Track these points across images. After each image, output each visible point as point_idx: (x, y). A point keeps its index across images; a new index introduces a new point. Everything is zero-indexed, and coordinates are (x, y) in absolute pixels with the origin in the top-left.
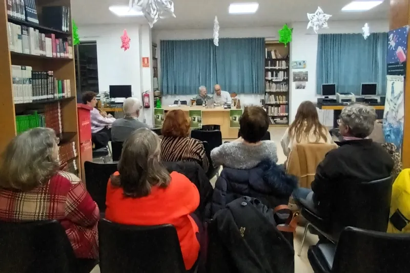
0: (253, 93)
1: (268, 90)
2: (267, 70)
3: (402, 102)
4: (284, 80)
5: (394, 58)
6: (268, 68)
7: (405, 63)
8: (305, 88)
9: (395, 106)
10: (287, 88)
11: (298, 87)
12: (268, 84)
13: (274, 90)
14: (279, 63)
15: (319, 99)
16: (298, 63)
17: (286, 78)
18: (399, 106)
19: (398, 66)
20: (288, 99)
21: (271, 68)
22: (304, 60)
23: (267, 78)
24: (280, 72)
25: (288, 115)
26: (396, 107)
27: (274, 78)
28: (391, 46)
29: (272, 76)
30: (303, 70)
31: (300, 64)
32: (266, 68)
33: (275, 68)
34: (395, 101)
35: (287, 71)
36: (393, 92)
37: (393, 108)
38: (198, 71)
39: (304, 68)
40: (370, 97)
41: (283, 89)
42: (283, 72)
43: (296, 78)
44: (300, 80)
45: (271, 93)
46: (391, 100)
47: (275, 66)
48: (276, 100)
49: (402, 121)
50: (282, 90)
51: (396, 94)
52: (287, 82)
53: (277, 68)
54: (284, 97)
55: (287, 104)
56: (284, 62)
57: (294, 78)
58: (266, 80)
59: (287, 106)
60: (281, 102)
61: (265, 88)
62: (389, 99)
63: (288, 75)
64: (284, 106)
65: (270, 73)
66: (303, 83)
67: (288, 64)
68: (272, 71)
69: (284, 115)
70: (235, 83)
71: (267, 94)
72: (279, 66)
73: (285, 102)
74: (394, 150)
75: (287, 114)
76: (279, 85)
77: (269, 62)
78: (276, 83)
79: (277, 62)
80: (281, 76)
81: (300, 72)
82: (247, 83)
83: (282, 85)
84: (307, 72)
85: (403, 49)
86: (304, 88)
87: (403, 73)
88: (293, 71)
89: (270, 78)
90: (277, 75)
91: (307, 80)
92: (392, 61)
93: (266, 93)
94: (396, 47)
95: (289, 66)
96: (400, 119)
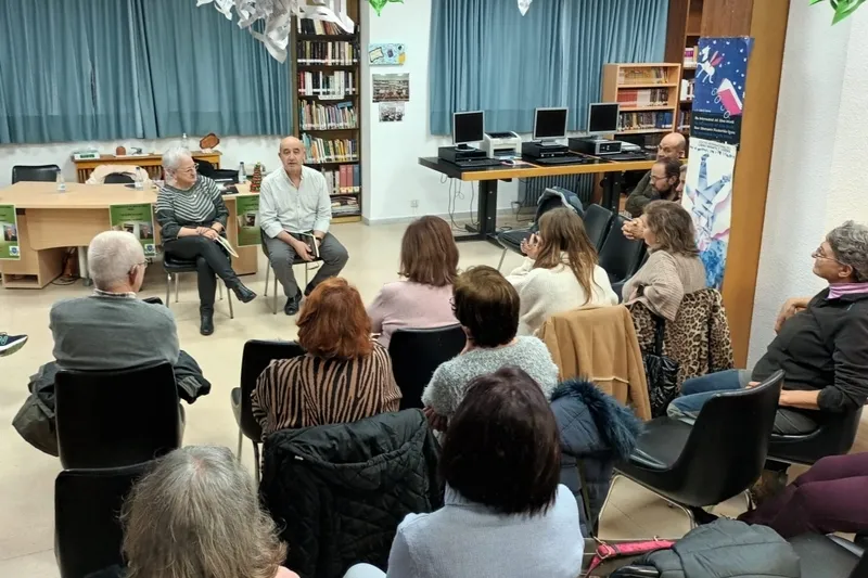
0: (264, 132)
1: (306, 126)
2: (302, 69)
3: (726, 200)
4: (348, 98)
5: (712, 102)
6: (304, 61)
7: (737, 118)
8: (403, 118)
9: (707, 206)
10: (355, 118)
11: (385, 118)
12: (305, 108)
13: (322, 125)
14: (333, 47)
15: (441, 150)
16: (385, 52)
17: (351, 90)
18: (720, 206)
19: (721, 121)
20: (357, 148)
21: (312, 61)
22: (400, 42)
23: (301, 90)
24: (336, 73)
25: (361, 189)
26: (712, 208)
27: (321, 90)
28: (705, 73)
29: (316, 85)
30: (399, 71)
31: (391, 54)
32: (299, 61)
33: (323, 61)
34: (709, 194)
35: (353, 71)
36: (703, 175)
37: (703, 210)
38: (88, 68)
39: (401, 64)
40: (553, 141)
41: (346, 121)
42: (342, 73)
43: (382, 91)
44: (390, 98)
45: (314, 134)
46: (698, 192)
47: (323, 58)
48: (328, 153)
49: (725, 239)
50: (341, 124)
51: (712, 179)
52: (353, 100)
53: (329, 61)
54: (349, 143)
55: (357, 162)
56: (347, 46)
57: (376, 92)
58: (301, 97)
59: (356, 168)
60: (341, 158)
61: (300, 121)
62: (693, 190)
63: (357, 83)
64: (350, 168)
65: (308, 77)
66: (398, 106)
67: (356, 53)
68: (314, 69)
69: (350, 191)
70: (209, 103)
71: (304, 135)
72: (333, 57)
73: (349, 156)
74: (719, 303)
75: (357, 189)
76: (333, 109)
77: (308, 43)
78: (327, 103)
79: (330, 44)
80: (338, 85)
81: (388, 75)
82: (245, 105)
83: (343, 108)
84: (407, 75)
85: (735, 87)
86: (400, 118)
87: (735, 140)
88: (371, 73)
89: (309, 90)
90: (327, 84)
91: (407, 98)
92: (707, 107)
93: (301, 132)
94: (717, 79)
95: (358, 57)
96: (719, 235)
